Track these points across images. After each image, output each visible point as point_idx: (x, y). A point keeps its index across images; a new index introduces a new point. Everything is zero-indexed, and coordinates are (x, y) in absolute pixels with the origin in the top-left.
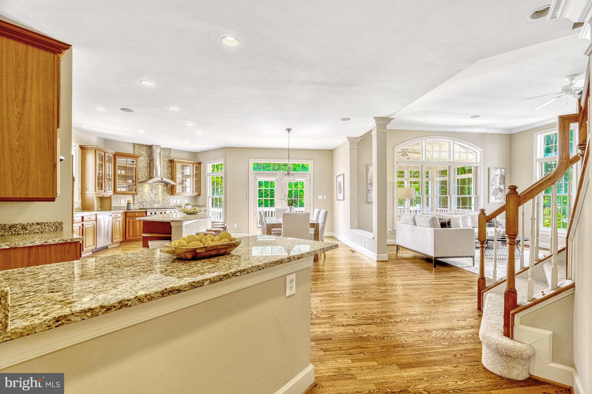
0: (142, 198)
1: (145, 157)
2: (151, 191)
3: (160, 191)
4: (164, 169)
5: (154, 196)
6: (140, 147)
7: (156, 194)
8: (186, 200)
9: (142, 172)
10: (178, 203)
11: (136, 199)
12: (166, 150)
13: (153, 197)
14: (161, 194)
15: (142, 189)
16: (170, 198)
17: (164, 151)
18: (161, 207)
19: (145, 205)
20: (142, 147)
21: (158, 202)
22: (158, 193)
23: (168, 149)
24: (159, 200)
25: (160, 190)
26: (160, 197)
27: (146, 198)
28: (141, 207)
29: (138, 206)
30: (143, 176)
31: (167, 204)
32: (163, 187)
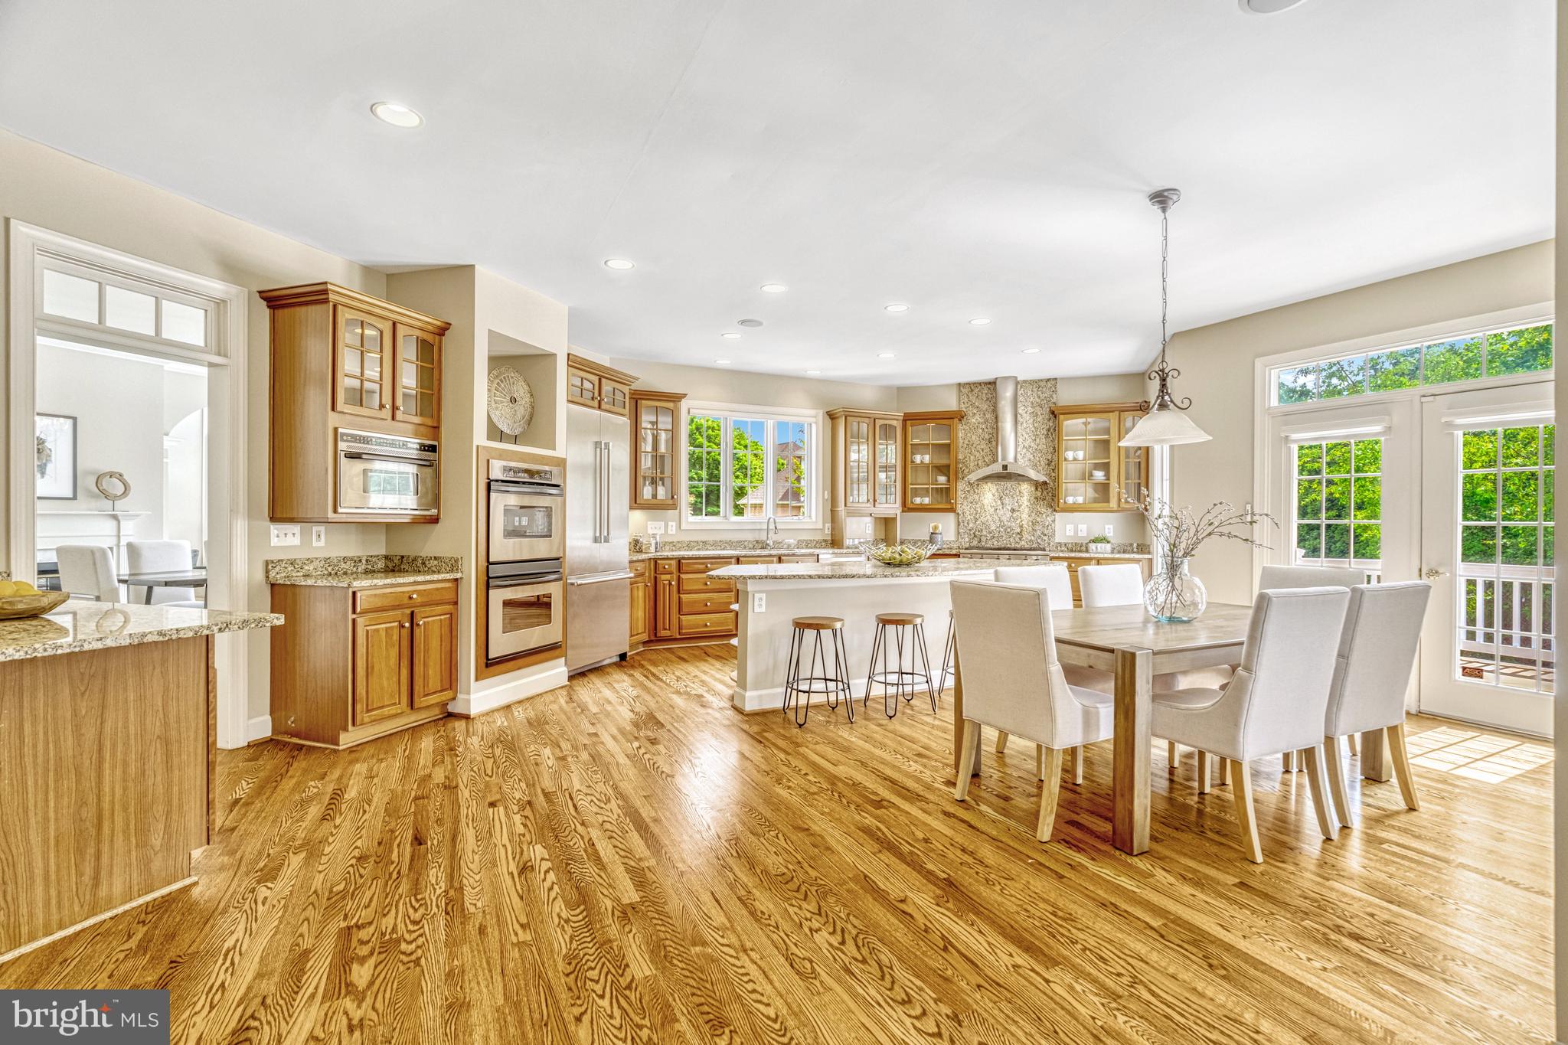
0: (976, 520)
1: (984, 414)
2: (999, 503)
3: (1025, 501)
4: (1038, 440)
5: (1009, 514)
6: (972, 390)
7: (1013, 511)
8: (1107, 527)
9: (977, 454)
10: (1080, 534)
11: (963, 522)
12: (1042, 384)
13: (1004, 519)
14: (1027, 510)
15: (976, 497)
16: (1054, 521)
17: (1035, 390)
18: (1026, 546)
19: (983, 539)
20: (977, 390)
21: (1019, 530)
22: (1020, 506)
23: (1049, 380)
24: (1021, 527)
25: (1025, 498)
26: (1025, 516)
27: (987, 521)
28: (975, 543)
29: (967, 540)
30: (980, 463)
31: (1045, 538)
32: (1033, 489)
